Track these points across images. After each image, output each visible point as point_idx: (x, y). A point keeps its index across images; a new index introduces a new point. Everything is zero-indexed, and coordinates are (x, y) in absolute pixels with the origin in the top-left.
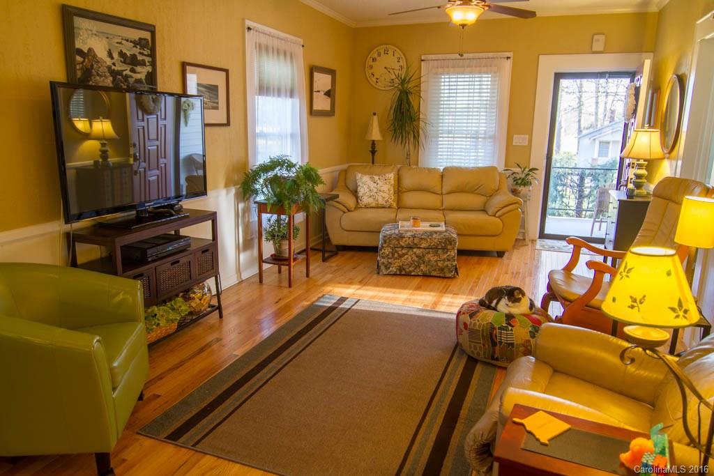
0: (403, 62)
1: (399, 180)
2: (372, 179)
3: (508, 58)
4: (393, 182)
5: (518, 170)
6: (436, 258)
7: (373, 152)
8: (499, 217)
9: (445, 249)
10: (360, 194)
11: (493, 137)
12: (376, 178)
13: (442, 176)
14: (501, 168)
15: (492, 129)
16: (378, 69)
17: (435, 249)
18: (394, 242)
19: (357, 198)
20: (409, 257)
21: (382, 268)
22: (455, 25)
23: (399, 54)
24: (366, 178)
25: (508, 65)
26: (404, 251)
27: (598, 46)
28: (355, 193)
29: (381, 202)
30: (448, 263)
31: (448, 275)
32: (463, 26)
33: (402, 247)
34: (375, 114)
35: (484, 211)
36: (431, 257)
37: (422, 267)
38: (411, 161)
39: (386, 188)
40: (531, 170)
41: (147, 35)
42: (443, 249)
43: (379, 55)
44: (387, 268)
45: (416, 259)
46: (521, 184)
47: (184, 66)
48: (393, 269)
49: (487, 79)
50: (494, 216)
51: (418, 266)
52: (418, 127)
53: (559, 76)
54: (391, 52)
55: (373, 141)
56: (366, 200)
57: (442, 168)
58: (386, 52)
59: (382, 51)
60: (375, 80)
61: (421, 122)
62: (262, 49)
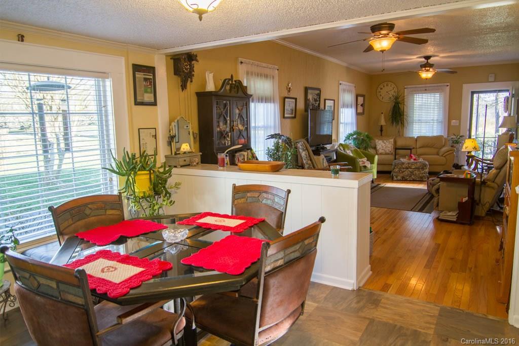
0: (396, 89)
1: (395, 142)
2: (383, 142)
3: (448, 86)
4: (393, 143)
5: (454, 137)
6: (419, 172)
7: (381, 131)
8: (445, 157)
9: (423, 169)
10: (378, 149)
11: (442, 122)
12: (385, 141)
13: (416, 140)
14: (446, 136)
15: (441, 118)
16: (383, 92)
17: (418, 169)
18: (400, 166)
19: (376, 150)
20: (406, 173)
21: (395, 177)
22: (423, 79)
23: (393, 85)
24: (380, 142)
25: (448, 89)
26: (405, 170)
27: (491, 79)
28: (375, 148)
29: (387, 152)
30: (424, 175)
31: (424, 180)
32: (426, 79)
33: (403, 168)
34: (382, 113)
35: (438, 154)
36: (417, 172)
37: (412, 176)
38: (400, 134)
39: (390, 146)
40: (461, 136)
41: (319, 92)
42: (422, 169)
43: (384, 87)
44: (397, 177)
45: (409, 173)
46: (455, 143)
47: (325, 100)
48: (399, 178)
49: (437, 95)
50: (442, 156)
51: (411, 176)
52: (403, 118)
53: (473, 93)
54: (389, 85)
55: (382, 126)
56: (380, 151)
57: (416, 137)
58: (387, 85)
59: (385, 85)
60: (381, 97)
61: (405, 116)
62: (344, 90)
